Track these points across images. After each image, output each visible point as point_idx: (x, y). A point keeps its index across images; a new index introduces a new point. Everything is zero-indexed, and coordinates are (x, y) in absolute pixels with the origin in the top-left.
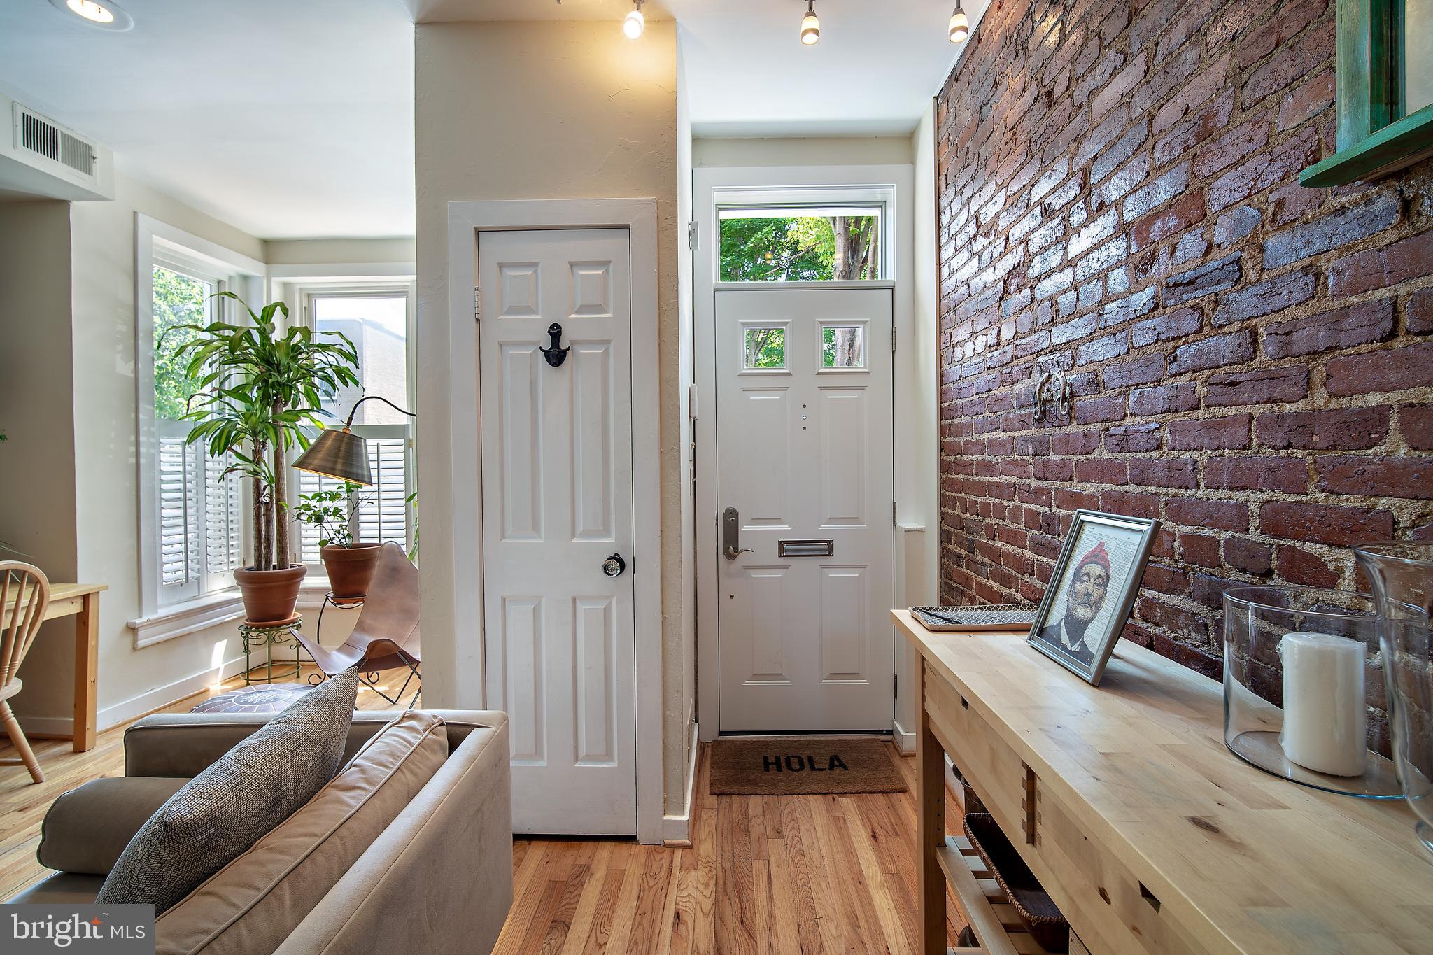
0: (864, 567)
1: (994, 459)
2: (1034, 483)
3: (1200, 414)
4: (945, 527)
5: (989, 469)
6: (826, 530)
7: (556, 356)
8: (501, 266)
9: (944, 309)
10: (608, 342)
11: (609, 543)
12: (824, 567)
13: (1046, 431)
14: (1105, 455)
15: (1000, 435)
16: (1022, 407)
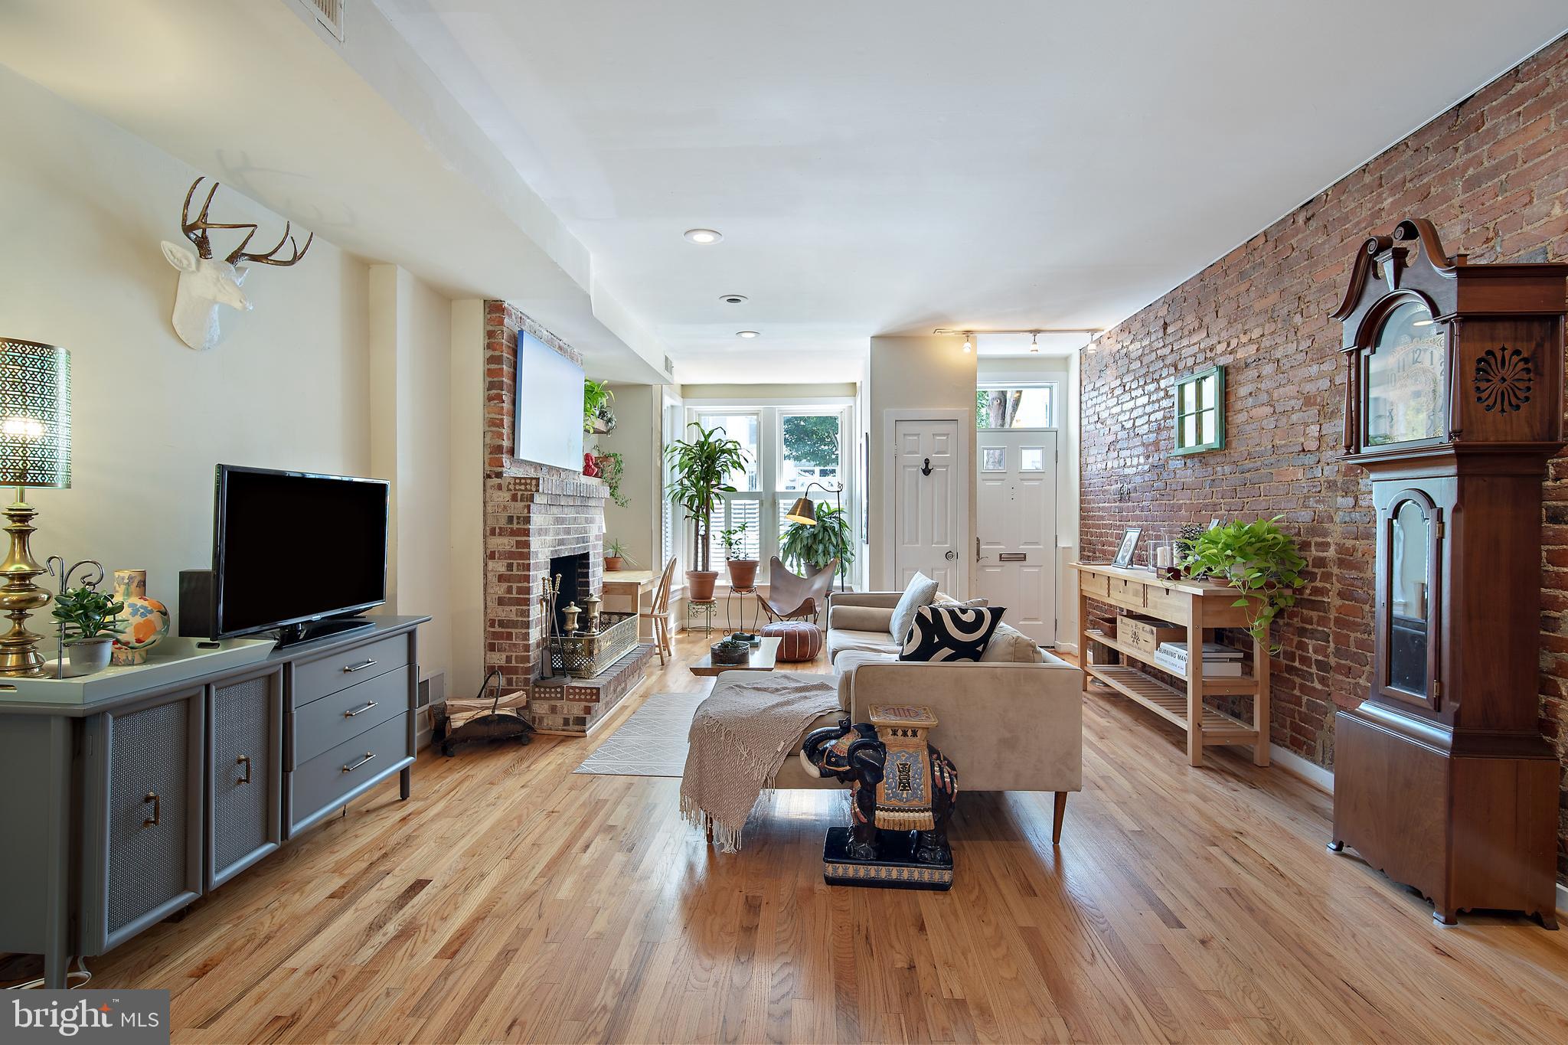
0: (1041, 566)
1: (1104, 514)
2: (1118, 523)
3: (1158, 502)
4: (1082, 545)
5: (1102, 518)
6: (1022, 549)
7: (927, 471)
8: (905, 435)
9: (1083, 447)
10: (948, 466)
11: (947, 547)
12: (1021, 566)
13: (1122, 504)
14: (1139, 513)
15: (1106, 505)
16: (1114, 495)
